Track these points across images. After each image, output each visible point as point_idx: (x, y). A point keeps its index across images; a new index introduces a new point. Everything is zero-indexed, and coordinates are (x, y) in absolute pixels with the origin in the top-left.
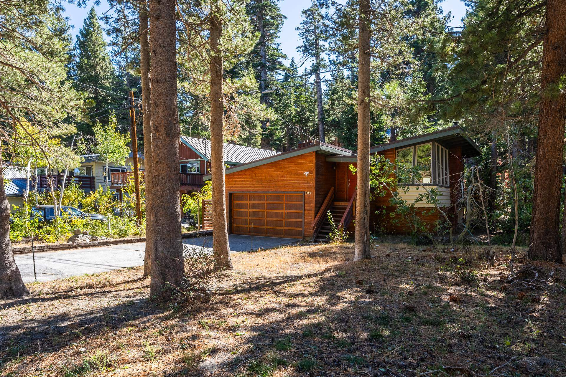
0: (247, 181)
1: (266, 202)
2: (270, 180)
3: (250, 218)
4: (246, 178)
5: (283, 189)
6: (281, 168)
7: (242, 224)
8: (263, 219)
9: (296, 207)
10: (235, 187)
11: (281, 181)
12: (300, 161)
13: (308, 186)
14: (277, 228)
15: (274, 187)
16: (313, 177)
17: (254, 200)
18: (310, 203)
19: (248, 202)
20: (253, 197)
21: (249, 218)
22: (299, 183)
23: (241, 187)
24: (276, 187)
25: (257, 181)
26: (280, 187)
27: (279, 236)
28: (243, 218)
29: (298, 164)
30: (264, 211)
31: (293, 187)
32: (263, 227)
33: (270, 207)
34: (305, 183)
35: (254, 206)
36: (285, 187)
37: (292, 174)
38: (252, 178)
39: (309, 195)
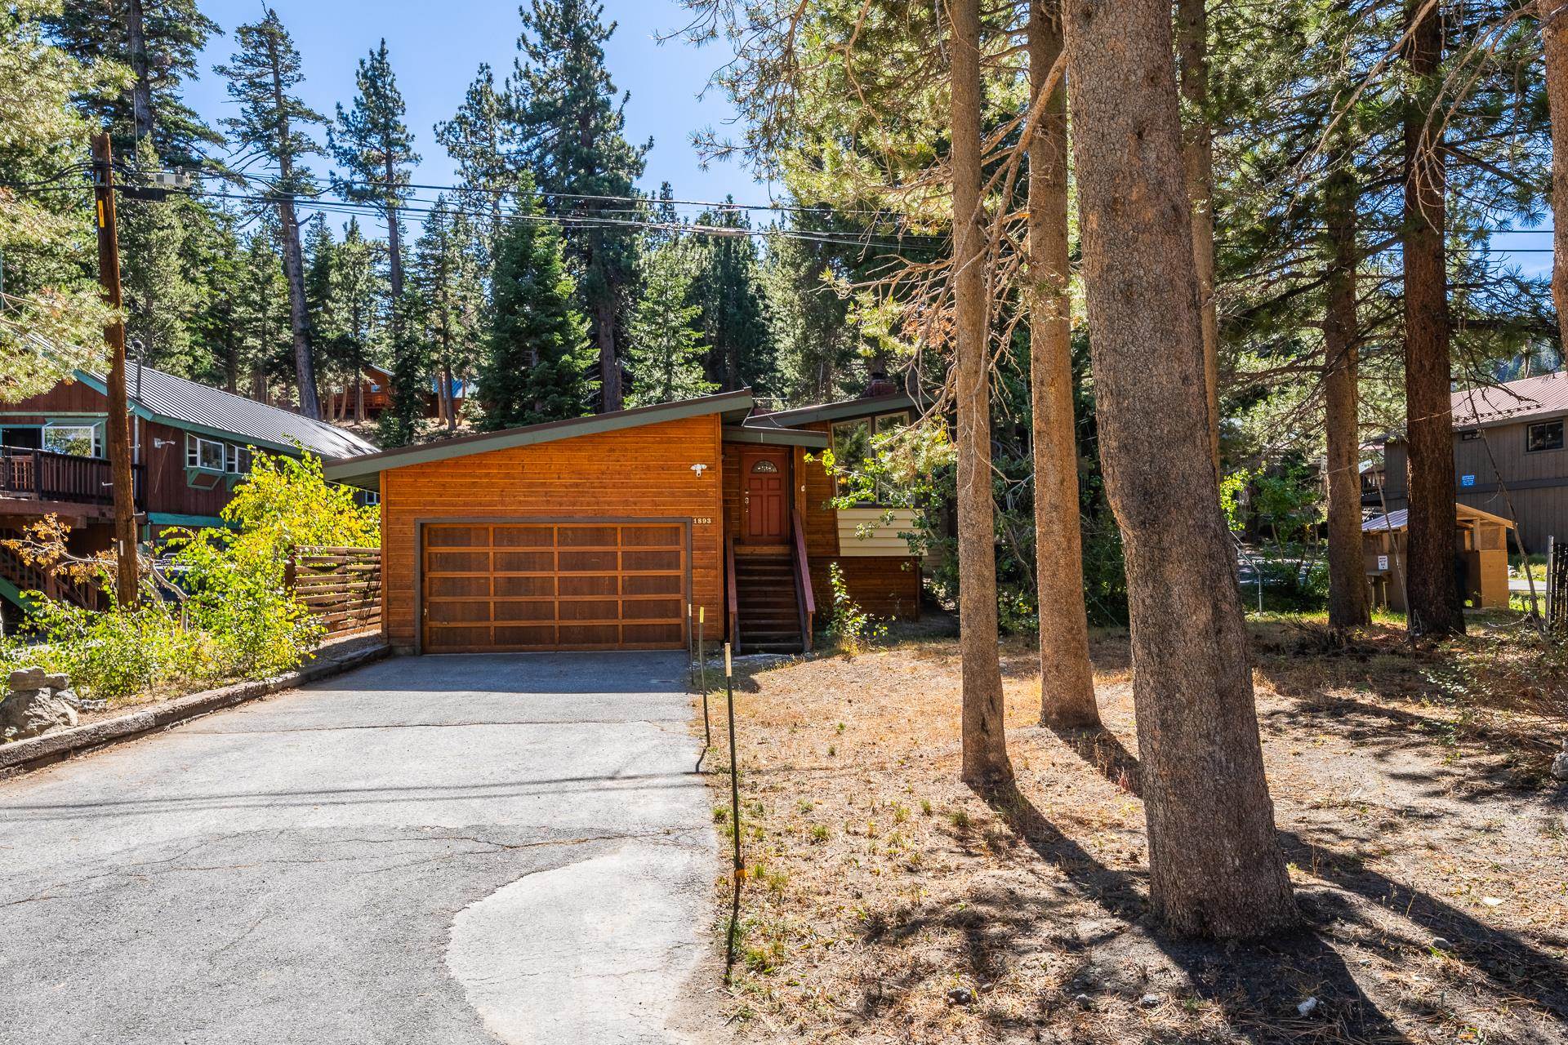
0: (492, 485)
1: (556, 549)
2: (577, 485)
3: (499, 599)
4: (487, 475)
5: (621, 511)
6: (612, 450)
7: (463, 620)
8: (548, 598)
9: (658, 560)
10: (443, 504)
11: (614, 486)
12: (674, 433)
13: (702, 504)
14: (596, 622)
15: (588, 504)
16: (716, 478)
17: (511, 543)
18: (709, 548)
19: (491, 550)
20: (506, 534)
21: (492, 600)
22: (673, 494)
23: (466, 504)
24: (598, 503)
25: (531, 485)
26: (609, 504)
27: (603, 646)
28: (471, 599)
29: (670, 441)
30: (551, 574)
31: (655, 504)
32: (546, 623)
33: (569, 562)
34: (690, 495)
35: (512, 563)
36: (626, 503)
37: (648, 468)
38: (508, 476)
39: (704, 528)
